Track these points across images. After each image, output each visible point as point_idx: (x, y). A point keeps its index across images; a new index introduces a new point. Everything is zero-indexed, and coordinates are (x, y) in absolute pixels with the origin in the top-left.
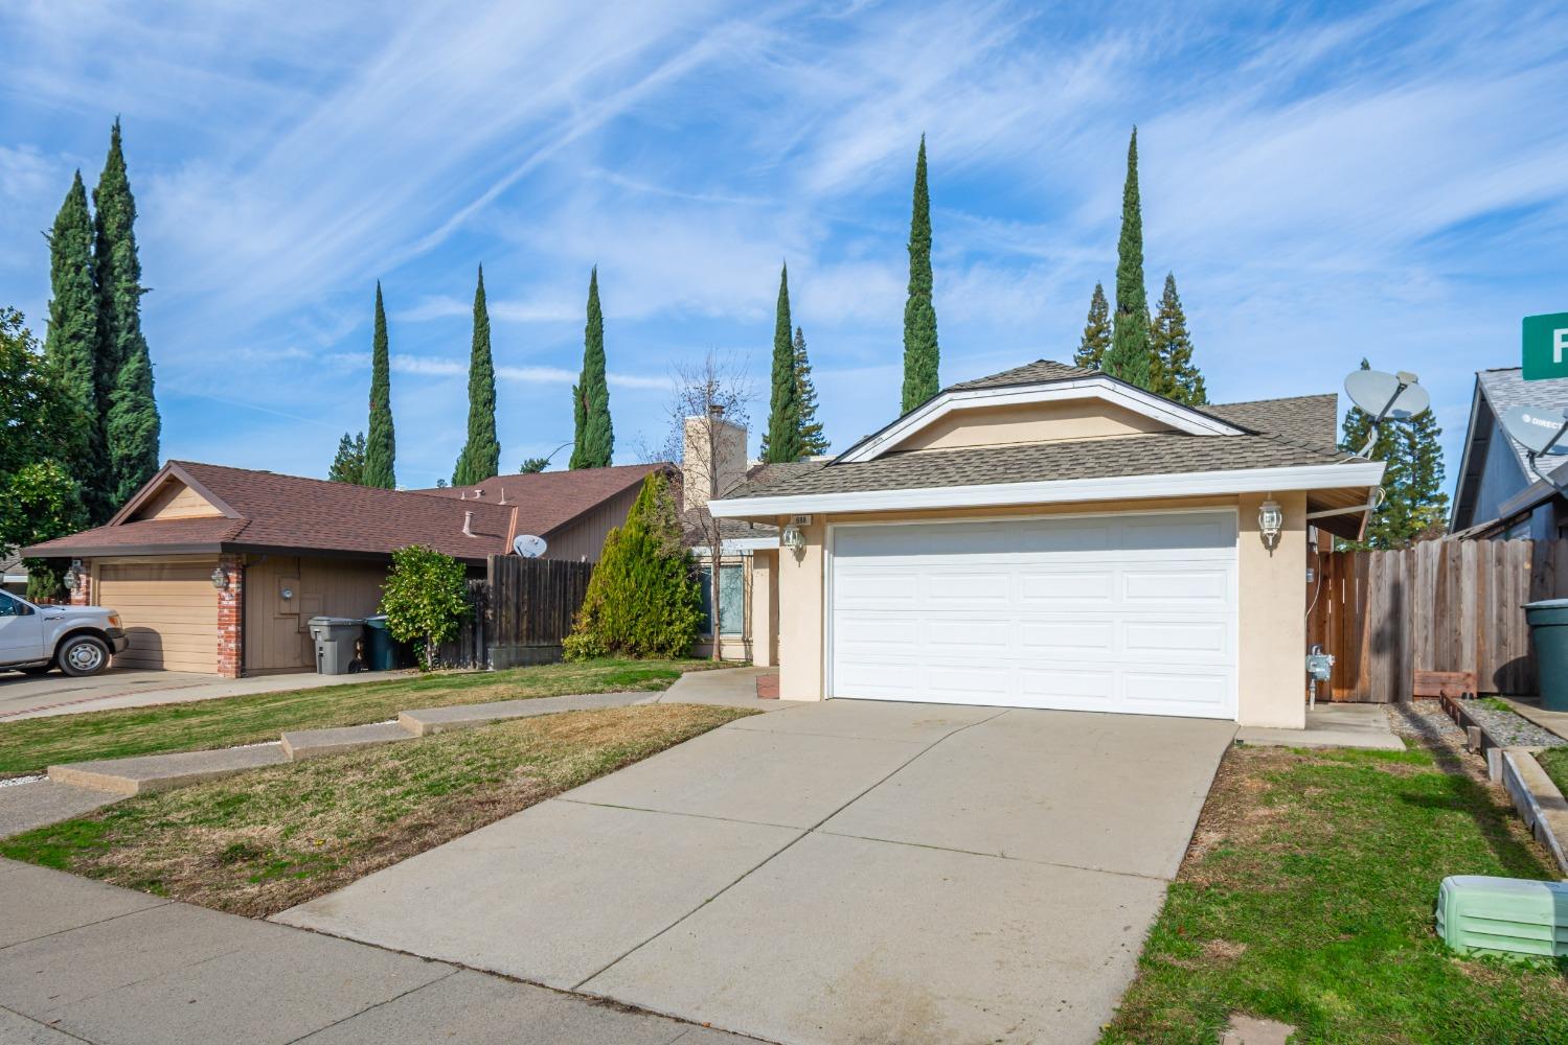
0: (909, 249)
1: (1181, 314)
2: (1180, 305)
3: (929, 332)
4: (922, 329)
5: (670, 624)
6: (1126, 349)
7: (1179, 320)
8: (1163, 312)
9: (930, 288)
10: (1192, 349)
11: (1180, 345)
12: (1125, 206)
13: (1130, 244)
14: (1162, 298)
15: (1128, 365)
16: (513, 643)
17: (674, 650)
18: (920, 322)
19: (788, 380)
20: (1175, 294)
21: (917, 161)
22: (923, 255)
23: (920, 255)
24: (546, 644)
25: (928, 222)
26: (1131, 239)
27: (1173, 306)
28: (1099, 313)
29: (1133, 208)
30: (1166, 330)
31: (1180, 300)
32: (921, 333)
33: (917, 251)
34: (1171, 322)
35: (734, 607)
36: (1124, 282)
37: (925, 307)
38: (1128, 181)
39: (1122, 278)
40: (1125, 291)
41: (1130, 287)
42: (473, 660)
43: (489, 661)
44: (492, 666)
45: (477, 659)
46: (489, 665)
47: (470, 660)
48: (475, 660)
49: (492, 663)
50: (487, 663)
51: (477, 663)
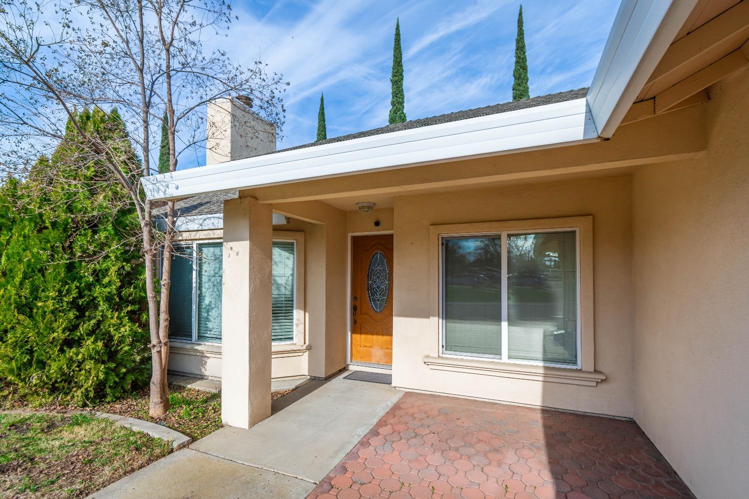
0: (391, 81)
9: (403, 102)
12: (517, 50)
13: (521, 70)
18: (398, 120)
22: (399, 83)
23: (397, 84)
25: (401, 66)
26: (521, 67)
29: (522, 50)
33: (396, 81)
36: (518, 92)
37: (400, 112)
38: (518, 35)
39: (516, 90)
40: (519, 97)
41: (522, 95)
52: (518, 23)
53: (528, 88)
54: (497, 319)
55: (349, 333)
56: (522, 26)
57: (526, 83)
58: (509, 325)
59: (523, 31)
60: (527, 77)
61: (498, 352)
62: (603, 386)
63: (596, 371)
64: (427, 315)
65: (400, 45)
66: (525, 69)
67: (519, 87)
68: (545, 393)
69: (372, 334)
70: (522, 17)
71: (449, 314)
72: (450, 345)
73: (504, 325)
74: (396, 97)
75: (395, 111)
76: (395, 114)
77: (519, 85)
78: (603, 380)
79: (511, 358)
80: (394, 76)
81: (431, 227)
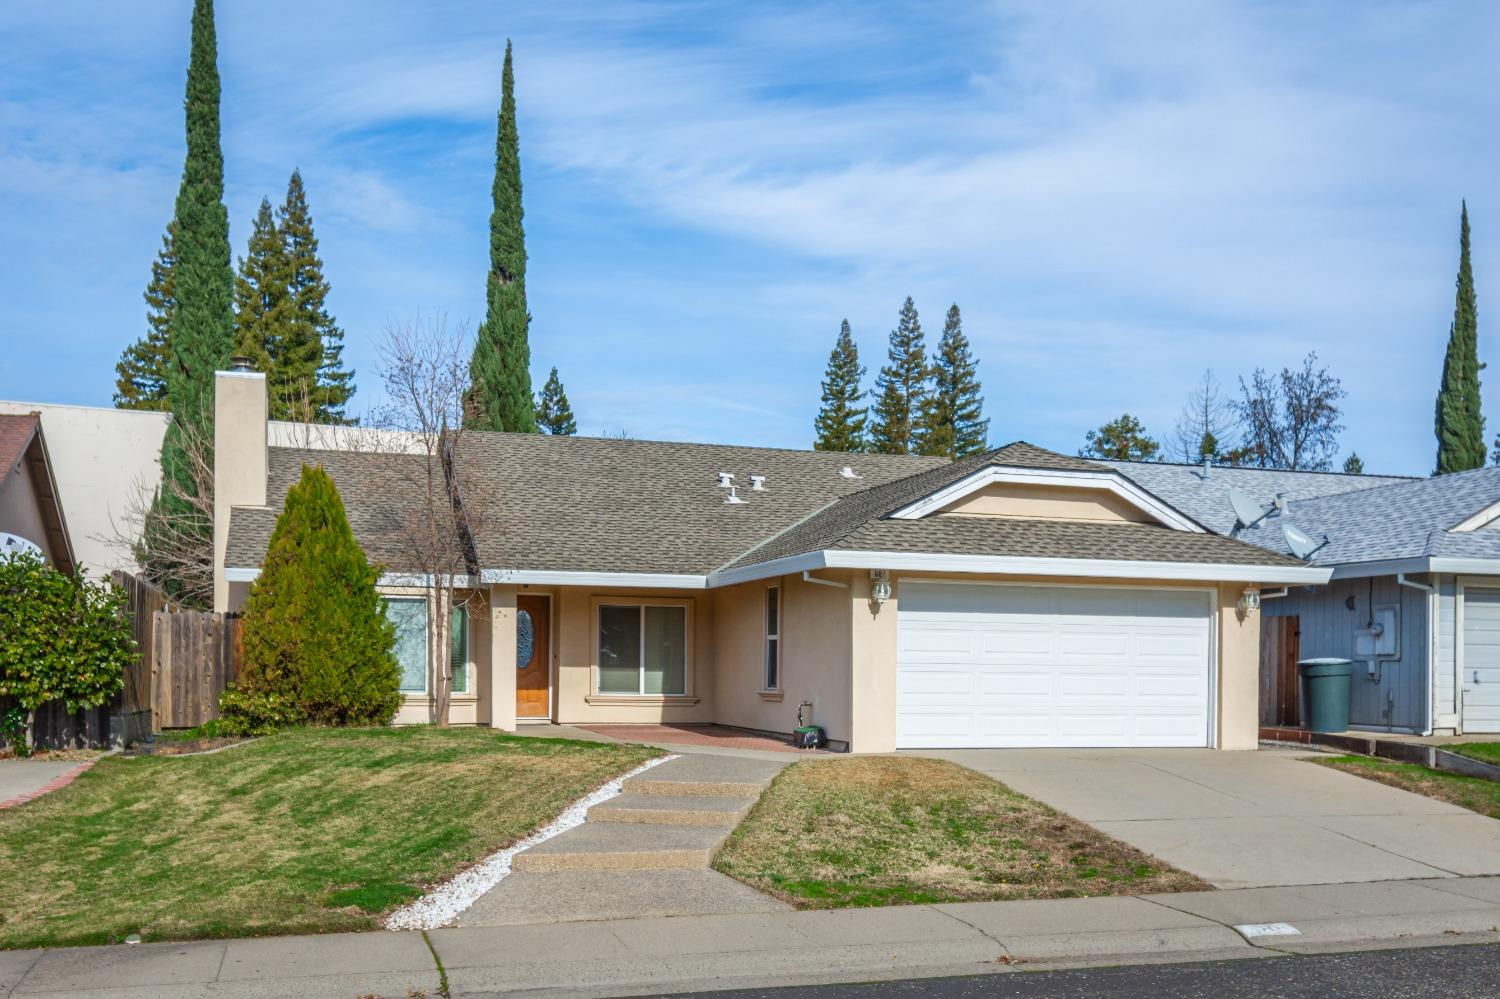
0: (187, 108)
1: (310, 233)
2: (310, 220)
3: (221, 243)
4: (212, 235)
6: (509, 326)
7: (307, 240)
8: (289, 227)
10: (327, 288)
11: (312, 279)
12: (500, 139)
13: (511, 191)
14: (284, 204)
15: (510, 346)
18: (209, 225)
20: (302, 202)
22: (212, 124)
23: (203, 122)
25: (216, 77)
26: (511, 185)
27: (301, 221)
29: (512, 146)
30: (289, 251)
32: (211, 242)
33: (200, 116)
34: (296, 243)
36: (503, 238)
38: (503, 108)
39: (500, 232)
40: (505, 250)
41: (511, 247)
42: (76, 735)
43: (112, 736)
44: (119, 744)
45: (84, 735)
46: (114, 742)
47: (69, 737)
48: (81, 736)
49: (120, 740)
50: (108, 739)
51: (87, 741)
52: (504, 80)
53: (522, 235)
54: (637, 667)
56: (512, 89)
57: (519, 223)
58: (646, 670)
59: (514, 101)
60: (522, 209)
61: (638, 690)
62: (699, 705)
63: (694, 696)
64: (589, 665)
65: (213, 17)
66: (516, 190)
67: (506, 228)
70: (512, 70)
71: (605, 664)
72: (603, 688)
73: (642, 670)
74: (205, 159)
75: (200, 198)
76: (199, 206)
77: (507, 224)
78: (698, 701)
79: (645, 693)
80: (198, 98)
81: (593, 598)
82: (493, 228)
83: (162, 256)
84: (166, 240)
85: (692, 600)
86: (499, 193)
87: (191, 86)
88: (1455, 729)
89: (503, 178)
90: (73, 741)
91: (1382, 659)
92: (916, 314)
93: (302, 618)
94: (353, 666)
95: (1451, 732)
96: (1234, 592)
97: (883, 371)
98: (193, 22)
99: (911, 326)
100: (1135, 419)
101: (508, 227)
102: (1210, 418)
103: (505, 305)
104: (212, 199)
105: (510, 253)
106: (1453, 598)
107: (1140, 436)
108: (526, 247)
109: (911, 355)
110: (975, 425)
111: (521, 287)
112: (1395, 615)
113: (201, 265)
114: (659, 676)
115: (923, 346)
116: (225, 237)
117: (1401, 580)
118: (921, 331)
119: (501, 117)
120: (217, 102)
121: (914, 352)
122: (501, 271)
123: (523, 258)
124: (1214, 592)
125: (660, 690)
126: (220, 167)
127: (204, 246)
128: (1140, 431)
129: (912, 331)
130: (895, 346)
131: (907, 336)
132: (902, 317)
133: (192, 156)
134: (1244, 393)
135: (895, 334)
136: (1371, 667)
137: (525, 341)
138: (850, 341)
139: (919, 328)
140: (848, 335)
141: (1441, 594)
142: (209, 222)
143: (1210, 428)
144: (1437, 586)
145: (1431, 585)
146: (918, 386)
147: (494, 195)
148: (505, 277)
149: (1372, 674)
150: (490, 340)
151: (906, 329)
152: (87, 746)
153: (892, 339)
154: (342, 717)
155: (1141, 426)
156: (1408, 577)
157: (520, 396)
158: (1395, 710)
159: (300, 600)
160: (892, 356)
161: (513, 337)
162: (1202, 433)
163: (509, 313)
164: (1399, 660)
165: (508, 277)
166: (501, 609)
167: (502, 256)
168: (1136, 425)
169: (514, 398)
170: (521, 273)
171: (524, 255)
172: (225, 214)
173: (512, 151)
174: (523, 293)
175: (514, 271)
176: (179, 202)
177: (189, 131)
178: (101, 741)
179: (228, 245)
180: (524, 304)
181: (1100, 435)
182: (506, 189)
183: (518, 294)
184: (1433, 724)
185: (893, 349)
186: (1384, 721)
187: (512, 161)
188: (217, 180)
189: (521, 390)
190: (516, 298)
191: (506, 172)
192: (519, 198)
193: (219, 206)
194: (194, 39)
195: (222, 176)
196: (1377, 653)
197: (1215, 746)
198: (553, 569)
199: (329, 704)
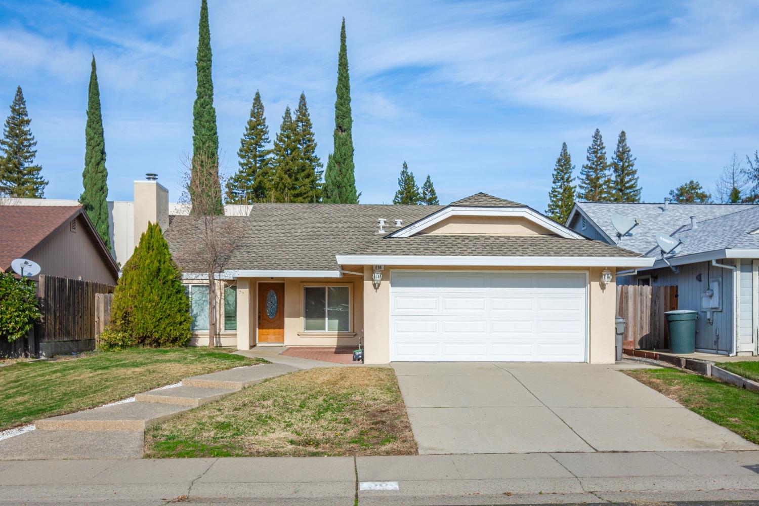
0: (197, 65)
1: (309, 120)
2: (309, 115)
3: (212, 124)
4: (207, 121)
5: (181, 323)
6: (343, 154)
7: (308, 124)
8: (299, 118)
10: (316, 145)
11: (309, 141)
12: (340, 65)
13: (344, 89)
14: (298, 108)
15: (344, 164)
16: (53, 339)
17: (182, 341)
18: (206, 117)
19: (100, 144)
20: (306, 107)
21: (201, 5)
22: (207, 71)
23: (205, 71)
24: (67, 340)
25: (210, 49)
26: (345, 87)
27: (304, 115)
28: (258, 112)
29: (345, 68)
30: (300, 129)
31: (309, 111)
32: (207, 125)
33: (203, 68)
34: (303, 125)
35: (205, 313)
36: (340, 112)
37: (209, 106)
38: (341, 50)
39: (339, 110)
40: (341, 118)
41: (345, 116)
42: (25, 352)
43: (40, 352)
44: (44, 356)
45: (28, 351)
46: (42, 355)
47: (22, 352)
48: (27, 352)
49: (44, 354)
50: (39, 354)
51: (29, 354)
52: (342, 37)
53: (350, 110)
54: (324, 317)
55: (257, 329)
56: (345, 40)
57: (349, 104)
58: (328, 319)
59: (346, 46)
60: (350, 98)
61: (324, 329)
63: (354, 332)
64: (299, 317)
65: (208, 22)
66: (347, 89)
67: (342, 107)
68: (338, 341)
69: (269, 329)
70: (345, 31)
71: (308, 315)
72: (307, 328)
73: (327, 319)
74: (204, 87)
75: (202, 105)
76: (202, 109)
77: (342, 105)
78: (356, 335)
79: (328, 331)
80: (201, 60)
81: (301, 283)
82: (336, 107)
83: (245, 135)
84: (247, 128)
85: (352, 284)
86: (339, 91)
87: (199, 54)
88: (752, 352)
89: (341, 83)
90: (23, 354)
91: (714, 310)
92: (601, 137)
93: (135, 296)
94: (161, 318)
95: (751, 354)
96: (597, 273)
97: (583, 167)
98: (200, 25)
99: (598, 143)
100: (697, 182)
101: (343, 107)
102: (735, 180)
103: (341, 144)
104: (208, 105)
105: (344, 119)
106: (751, 273)
107: (699, 192)
108: (352, 116)
109: (598, 158)
110: (634, 191)
111: (350, 136)
112: (719, 285)
113: (203, 135)
114: (336, 322)
115: (605, 153)
116: (214, 122)
117: (714, 263)
118: (604, 145)
119: (340, 55)
120: (210, 60)
121: (600, 156)
122: (340, 128)
123: (351, 121)
124: (587, 273)
125: (337, 329)
126: (212, 90)
127: (204, 127)
128: (700, 189)
129: (599, 146)
130: (590, 154)
131: (597, 149)
132: (594, 139)
133: (199, 86)
134: (750, 165)
135: (590, 148)
136: (709, 316)
137: (352, 161)
138: (567, 153)
139: (603, 144)
140: (566, 150)
141: (741, 272)
142: (206, 116)
143: (736, 185)
144: (739, 266)
145: (735, 266)
146: (602, 173)
147: (337, 92)
148: (342, 131)
149: (709, 319)
150: (334, 161)
151: (596, 145)
152: (29, 356)
153: (588, 151)
154: (157, 343)
155: (700, 186)
156: (718, 261)
157: (349, 187)
158: (720, 340)
159: (135, 286)
160: (588, 159)
161: (345, 159)
162: (732, 188)
163: (343, 148)
164: (721, 311)
165: (343, 131)
166: (240, 290)
167: (340, 121)
168: (698, 185)
169: (346, 188)
170: (349, 128)
171: (351, 118)
172: (214, 112)
173: (344, 70)
174: (351, 138)
175: (346, 127)
176: (195, 108)
177: (198, 75)
178: (36, 355)
179: (216, 125)
180: (351, 143)
181: (677, 192)
182: (342, 89)
183: (348, 138)
184: (736, 349)
185: (589, 156)
186: (714, 347)
187: (345, 75)
188: (211, 96)
189: (349, 184)
190: (346, 140)
191: (342, 81)
192: (348, 93)
193: (212, 108)
194: (200, 33)
195: (212, 94)
196: (710, 307)
197: (588, 362)
198: (262, 269)
199: (148, 337)
